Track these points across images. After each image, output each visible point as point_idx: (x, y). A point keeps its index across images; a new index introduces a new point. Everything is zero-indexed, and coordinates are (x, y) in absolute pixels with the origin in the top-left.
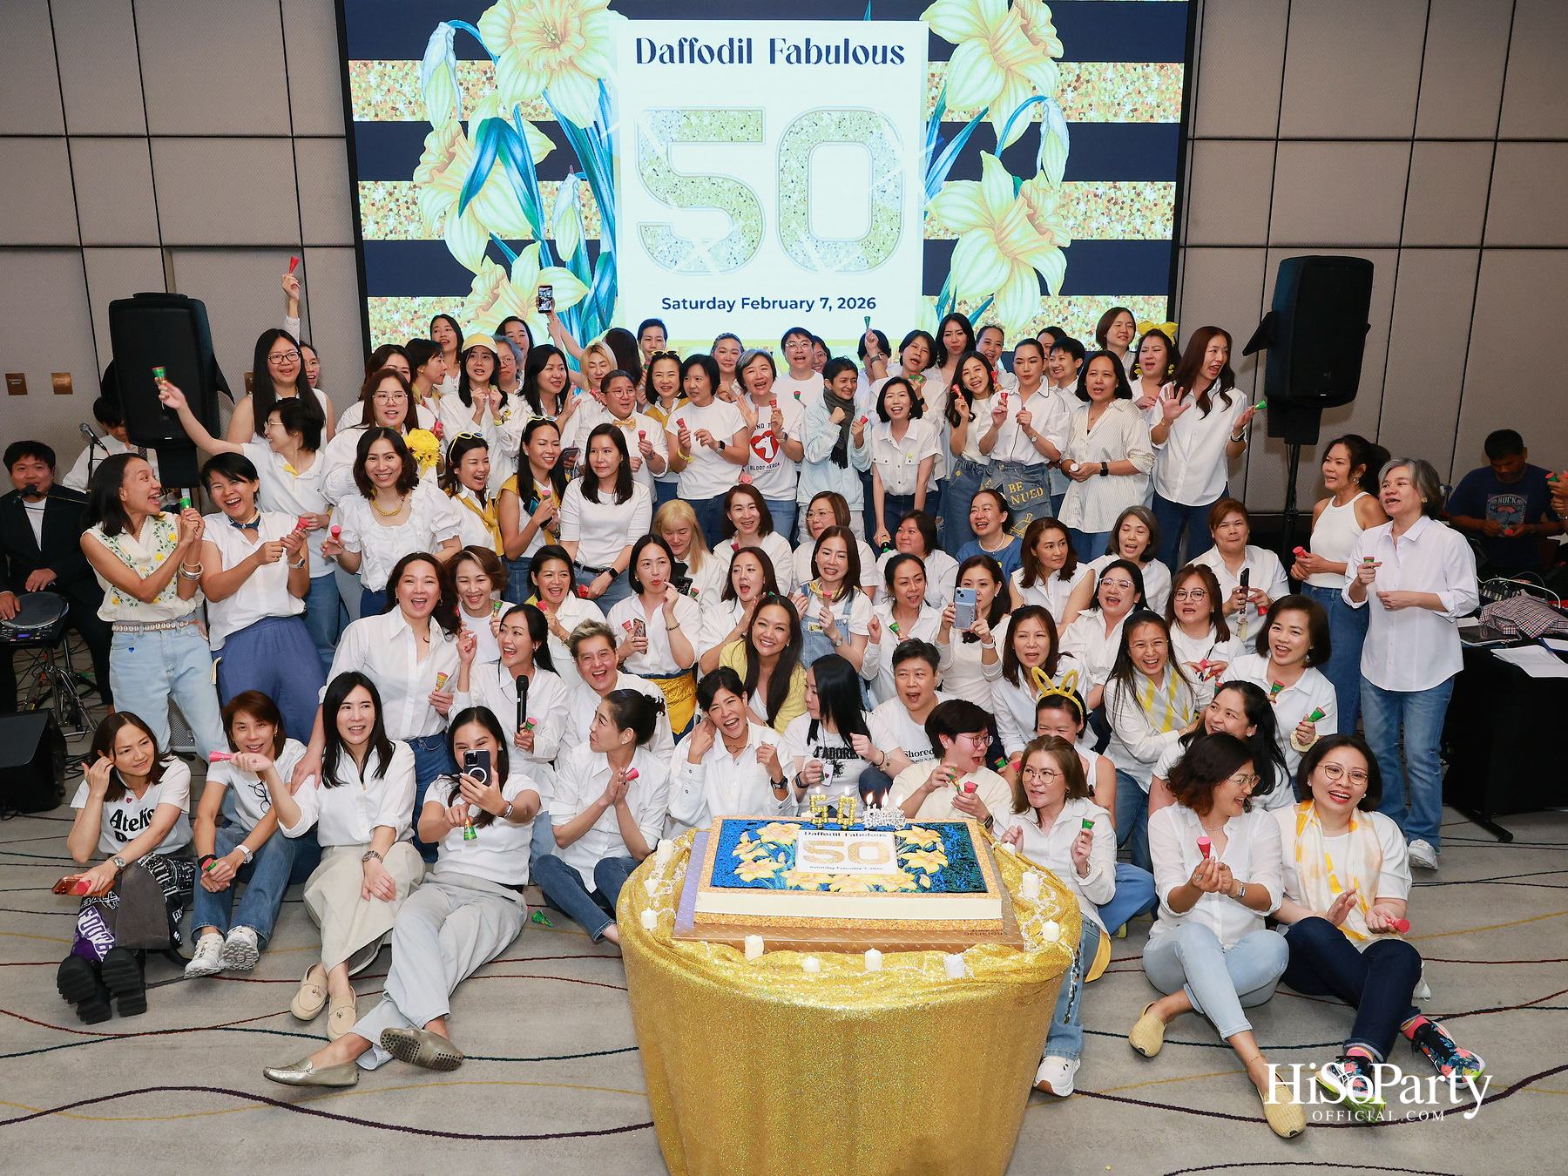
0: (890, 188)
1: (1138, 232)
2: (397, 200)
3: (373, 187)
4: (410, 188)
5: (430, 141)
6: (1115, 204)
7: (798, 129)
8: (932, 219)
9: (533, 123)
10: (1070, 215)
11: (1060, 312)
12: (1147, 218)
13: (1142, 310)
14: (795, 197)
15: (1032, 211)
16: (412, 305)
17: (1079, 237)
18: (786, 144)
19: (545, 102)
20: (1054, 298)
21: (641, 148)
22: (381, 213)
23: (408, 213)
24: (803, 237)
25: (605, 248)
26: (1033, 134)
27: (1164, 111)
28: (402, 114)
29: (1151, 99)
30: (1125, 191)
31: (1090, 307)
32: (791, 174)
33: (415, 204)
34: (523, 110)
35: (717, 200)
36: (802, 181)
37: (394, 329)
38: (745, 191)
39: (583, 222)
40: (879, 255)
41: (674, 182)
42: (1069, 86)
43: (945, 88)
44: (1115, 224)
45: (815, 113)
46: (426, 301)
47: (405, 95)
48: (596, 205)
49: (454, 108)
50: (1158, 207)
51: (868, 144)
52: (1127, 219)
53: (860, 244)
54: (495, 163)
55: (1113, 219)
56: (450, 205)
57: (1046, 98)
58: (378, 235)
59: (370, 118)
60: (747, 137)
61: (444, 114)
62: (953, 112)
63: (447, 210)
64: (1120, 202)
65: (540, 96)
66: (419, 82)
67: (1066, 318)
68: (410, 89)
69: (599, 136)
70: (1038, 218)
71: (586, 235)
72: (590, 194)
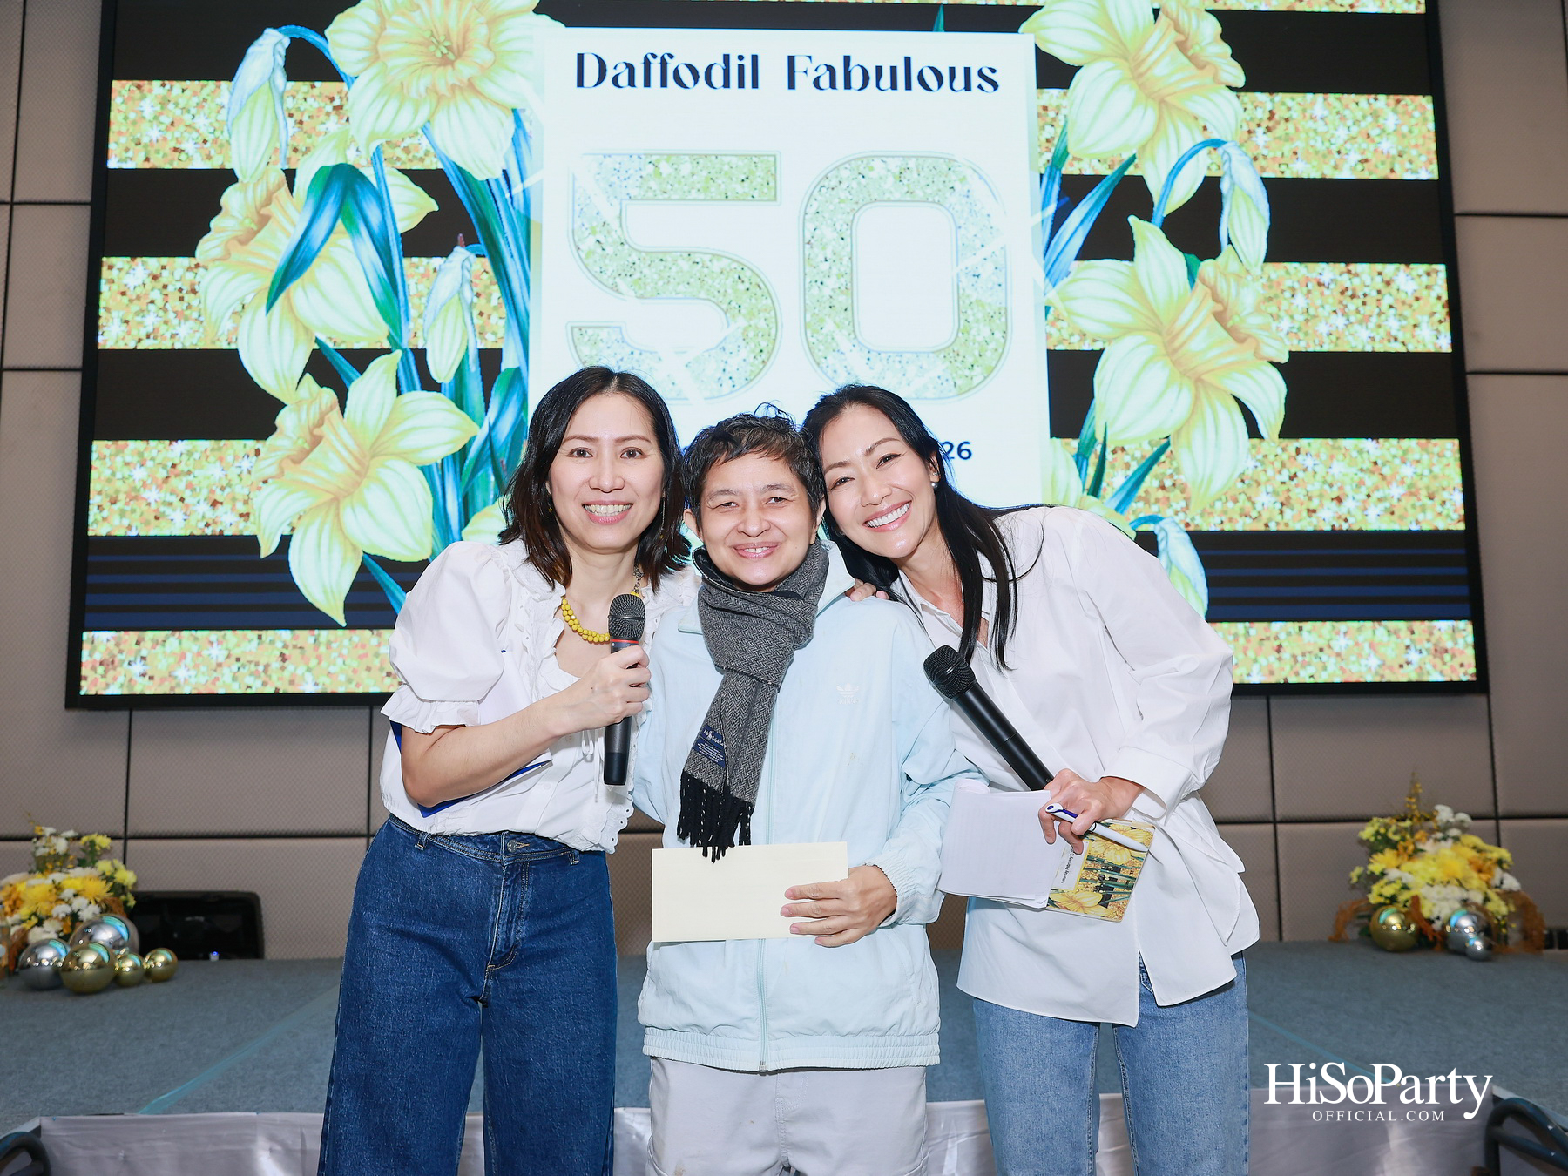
0: (987, 271)
1: (1396, 340)
2: (165, 287)
3: (126, 267)
4: (189, 269)
5: (230, 198)
6: (1353, 296)
8: (1058, 319)
9: (403, 171)
10: (1282, 313)
11: (1283, 465)
12: (1406, 318)
13: (1418, 461)
14: (831, 283)
15: (1219, 307)
16: (170, 455)
17: (1301, 347)
18: (815, 204)
19: (425, 141)
20: (1272, 442)
21: (577, 209)
22: (135, 307)
23: (181, 306)
24: (844, 342)
25: (509, 362)
26: (1210, 196)
27: (1411, 162)
28: (190, 158)
29: (1388, 145)
30: (1366, 278)
31: (1332, 457)
32: (824, 248)
33: (194, 291)
34: (388, 152)
35: (702, 287)
36: (841, 259)
37: (133, 494)
38: (748, 273)
39: (475, 321)
40: (973, 373)
41: (631, 260)
42: (1259, 125)
43: (1065, 126)
44: (1356, 327)
45: (861, 159)
46: (194, 447)
47: (198, 131)
48: (499, 295)
49: (276, 150)
50: (1421, 302)
51: (947, 205)
52: (1374, 319)
53: (942, 356)
54: (335, 230)
55: (1352, 319)
56: (252, 295)
57: (1224, 143)
58: (126, 341)
59: (135, 162)
60: (751, 193)
61: (258, 158)
62: (1080, 160)
63: (247, 301)
64: (1360, 293)
65: (417, 133)
66: (224, 112)
67: (1295, 475)
68: (207, 122)
69: (510, 191)
70: (1231, 318)
71: (479, 341)
72: (490, 278)
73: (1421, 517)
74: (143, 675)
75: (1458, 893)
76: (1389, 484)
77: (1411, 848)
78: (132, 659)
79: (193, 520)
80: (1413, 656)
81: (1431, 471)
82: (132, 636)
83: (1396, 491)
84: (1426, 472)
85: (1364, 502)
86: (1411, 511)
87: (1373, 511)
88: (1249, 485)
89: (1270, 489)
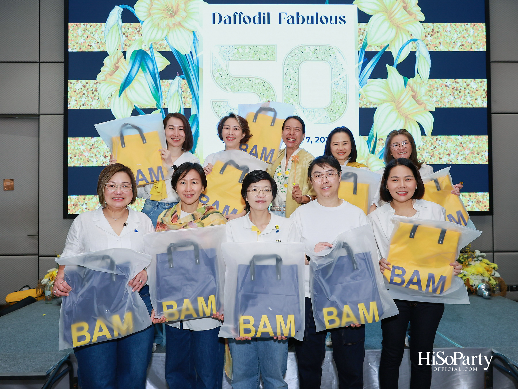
0: (341, 82)
1: (469, 104)
2: (88, 89)
3: (76, 83)
4: (95, 84)
5: (106, 61)
6: (456, 90)
7: (293, 54)
8: (363, 98)
9: (159, 52)
10: (434, 96)
11: (432, 144)
12: (473, 97)
13: (475, 143)
14: (292, 87)
15: (414, 94)
16: (91, 142)
17: (439, 106)
18: (287, 62)
19: (166, 42)
20: (429, 136)
21: (214, 63)
22: (79, 96)
23: (93, 95)
24: (296, 106)
25: (193, 112)
26: (412, 56)
27: (477, 45)
28: (93, 48)
29: (470, 40)
30: (461, 84)
31: (447, 141)
32: (290, 76)
33: (97, 91)
34: (154, 46)
35: (252, 88)
36: (295, 79)
37: (81, 154)
38: (267, 84)
39: (182, 100)
40: (336, 115)
41: (230, 80)
42: (429, 34)
43: (367, 35)
44: (457, 100)
45: (302, 47)
46: (99, 139)
47: (95, 39)
48: (190, 91)
49: (120, 45)
50: (478, 91)
51: (329, 62)
52: (463, 97)
53: (326, 110)
54: (139, 71)
55: (456, 97)
56: (114, 92)
57: (417, 40)
58: (76, 106)
59: (77, 50)
60: (268, 58)
61: (114, 48)
62: (371, 46)
63: (113, 94)
64: (459, 89)
65: (163, 40)
66: (103, 33)
67: (436, 147)
68: (98, 36)
69: (193, 58)
70: (417, 97)
71: (184, 106)
72: (187, 86)
73: (474, 160)
74: (86, 209)
75: (481, 278)
76: (465, 150)
77: (467, 263)
78: (83, 204)
79: (99, 162)
80: (470, 203)
81: (479, 146)
82: (83, 197)
83: (467, 152)
84: (477, 146)
85: (457, 155)
86: (472, 158)
87: (460, 158)
88: (421, 150)
89: (427, 151)
